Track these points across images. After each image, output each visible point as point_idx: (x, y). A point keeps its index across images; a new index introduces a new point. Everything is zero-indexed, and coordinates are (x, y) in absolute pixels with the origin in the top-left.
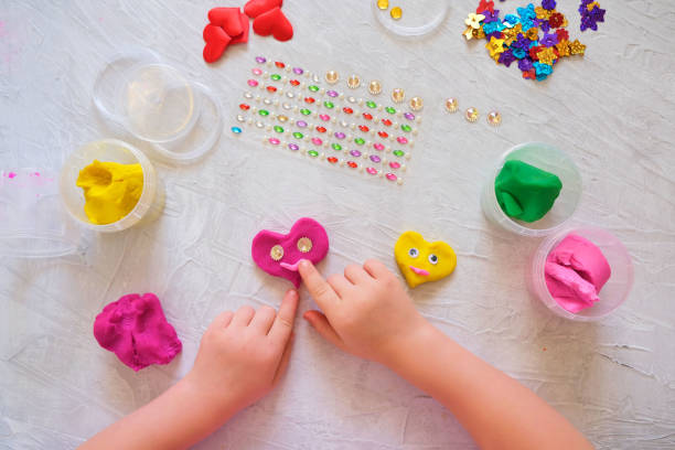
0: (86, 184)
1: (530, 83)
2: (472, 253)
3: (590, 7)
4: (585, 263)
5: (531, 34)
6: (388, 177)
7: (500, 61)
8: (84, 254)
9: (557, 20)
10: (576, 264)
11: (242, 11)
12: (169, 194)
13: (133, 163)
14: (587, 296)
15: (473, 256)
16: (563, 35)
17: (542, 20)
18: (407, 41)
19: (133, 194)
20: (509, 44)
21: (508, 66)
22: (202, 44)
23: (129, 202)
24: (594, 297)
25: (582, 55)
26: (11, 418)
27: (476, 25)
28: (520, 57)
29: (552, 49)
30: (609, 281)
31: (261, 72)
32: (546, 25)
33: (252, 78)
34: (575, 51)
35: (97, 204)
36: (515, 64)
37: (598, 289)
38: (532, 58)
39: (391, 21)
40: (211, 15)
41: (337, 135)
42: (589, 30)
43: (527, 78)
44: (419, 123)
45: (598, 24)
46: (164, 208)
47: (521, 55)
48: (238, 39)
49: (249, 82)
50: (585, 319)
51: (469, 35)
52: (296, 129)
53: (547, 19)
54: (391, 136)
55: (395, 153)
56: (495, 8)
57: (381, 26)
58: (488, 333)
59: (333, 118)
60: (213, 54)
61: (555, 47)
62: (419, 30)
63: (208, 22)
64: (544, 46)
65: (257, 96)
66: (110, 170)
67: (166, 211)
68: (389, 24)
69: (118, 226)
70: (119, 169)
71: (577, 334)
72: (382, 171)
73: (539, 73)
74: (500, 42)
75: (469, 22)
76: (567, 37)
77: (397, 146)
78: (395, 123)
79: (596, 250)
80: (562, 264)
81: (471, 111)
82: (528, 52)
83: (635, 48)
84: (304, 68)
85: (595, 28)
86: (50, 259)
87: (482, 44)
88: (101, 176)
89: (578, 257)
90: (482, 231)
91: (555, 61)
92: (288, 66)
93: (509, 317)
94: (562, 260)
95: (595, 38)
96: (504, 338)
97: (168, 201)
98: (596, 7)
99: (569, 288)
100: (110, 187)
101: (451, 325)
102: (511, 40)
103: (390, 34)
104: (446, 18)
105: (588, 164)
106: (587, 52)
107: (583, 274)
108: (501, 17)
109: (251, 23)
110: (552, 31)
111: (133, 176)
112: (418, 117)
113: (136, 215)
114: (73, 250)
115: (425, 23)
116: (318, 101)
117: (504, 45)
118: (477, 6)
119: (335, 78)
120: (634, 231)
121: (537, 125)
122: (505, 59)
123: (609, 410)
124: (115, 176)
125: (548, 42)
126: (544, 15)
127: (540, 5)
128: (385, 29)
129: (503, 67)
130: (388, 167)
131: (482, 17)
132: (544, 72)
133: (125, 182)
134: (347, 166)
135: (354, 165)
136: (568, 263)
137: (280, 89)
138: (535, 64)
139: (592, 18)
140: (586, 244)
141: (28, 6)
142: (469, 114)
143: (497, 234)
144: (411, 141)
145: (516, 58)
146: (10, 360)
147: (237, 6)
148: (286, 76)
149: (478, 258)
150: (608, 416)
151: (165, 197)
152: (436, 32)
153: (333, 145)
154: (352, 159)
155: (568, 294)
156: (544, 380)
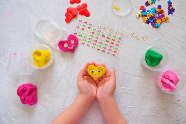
0: (35, 56)
1: (154, 29)
2: (138, 75)
3: (171, 8)
4: (172, 78)
5: (155, 15)
6: (113, 55)
7: (146, 23)
8: (33, 75)
9: (162, 12)
10: (170, 78)
11: (76, 8)
12: (56, 58)
13: (47, 50)
14: (173, 87)
15: (138, 76)
16: (163, 16)
17: (157, 12)
18: (120, 17)
19: (47, 58)
20: (148, 18)
21: (148, 24)
22: (65, 18)
23: (46, 61)
24: (174, 87)
25: (168, 21)
26: (14, 118)
27: (140, 13)
28: (151, 22)
29: (160, 19)
30: (178, 83)
31: (80, 24)
32: (159, 13)
33: (78, 26)
34: (166, 20)
35: (37, 61)
36: (150, 24)
37: (175, 85)
38: (155, 22)
39: (116, 11)
40: (67, 10)
41: (100, 43)
42: (170, 14)
43: (153, 27)
44: (123, 40)
45: (173, 13)
46: (55, 62)
47: (152, 21)
48: (75, 16)
49: (77, 27)
50: (171, 93)
51: (138, 16)
52: (89, 40)
53: (159, 11)
54: (115, 44)
55: (116, 49)
56: (145, 8)
57: (114, 13)
58: (142, 97)
59: (99, 38)
60: (68, 20)
61: (161, 19)
62: (124, 14)
63: (67, 11)
64: (158, 19)
65: (79, 31)
66: (41, 52)
67: (55, 63)
68: (116, 12)
69: (44, 67)
70: (43, 52)
71: (166, 97)
72: (112, 53)
73: (157, 26)
74: (146, 18)
75: (138, 12)
76: (164, 16)
77: (116, 47)
78: (116, 40)
79: (175, 75)
80: (165, 78)
81: (138, 36)
82: (154, 20)
83: (183, 20)
84: (92, 24)
85: (172, 14)
86: (24, 76)
87: (141, 18)
88: (38, 54)
89: (170, 76)
90: (141, 69)
91: (161, 23)
92: (88, 23)
93: (148, 92)
94: (165, 77)
95: (172, 16)
96: (147, 98)
97: (56, 60)
98: (172, 8)
99: (167, 85)
100: (41, 57)
101: (132, 94)
102: (149, 17)
103: (116, 15)
104: (131, 11)
105: (170, 51)
106: (170, 20)
107: (171, 81)
108: (146, 11)
109: (78, 12)
110: (160, 15)
111: (47, 54)
112: (122, 39)
113: (49, 64)
114: (31, 74)
115: (126, 12)
116: (95, 33)
117: (147, 18)
118: (140, 7)
119: (100, 27)
120: (182, 69)
121: (156, 40)
122: (148, 22)
123: (175, 118)
124: (42, 54)
125: (159, 17)
126: (158, 10)
127: (157, 7)
128: (115, 13)
129: (147, 24)
130: (113, 52)
131: (141, 11)
132: (158, 26)
133: (45, 55)
134: (102, 51)
135: (104, 51)
136: (167, 78)
137: (85, 29)
138: (156, 24)
139: (171, 11)
140: (172, 73)
141: (18, 7)
142: (138, 37)
143: (145, 70)
144: (120, 45)
145: (150, 22)
146: (14, 103)
147: (74, 7)
148: (87, 26)
149: (140, 76)
150: (175, 119)
151: (55, 59)
152: (129, 15)
153: (99, 45)
154: (104, 49)
155: (167, 86)
156: (157, 109)
